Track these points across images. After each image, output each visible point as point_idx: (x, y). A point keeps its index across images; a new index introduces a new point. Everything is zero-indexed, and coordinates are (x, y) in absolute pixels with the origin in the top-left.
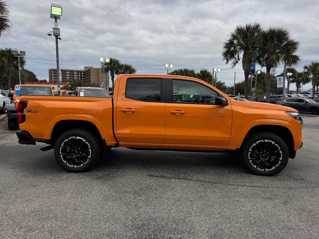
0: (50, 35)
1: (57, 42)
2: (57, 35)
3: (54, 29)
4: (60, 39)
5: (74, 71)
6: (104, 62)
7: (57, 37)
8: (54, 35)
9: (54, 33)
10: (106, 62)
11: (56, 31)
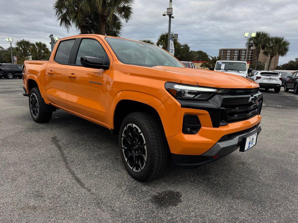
0: (164, 15)
1: (170, 21)
2: (170, 14)
3: (168, 9)
4: (173, 18)
5: (242, 50)
6: (250, 37)
7: (170, 16)
8: (168, 15)
9: (168, 13)
10: (251, 37)
11: (170, 11)
